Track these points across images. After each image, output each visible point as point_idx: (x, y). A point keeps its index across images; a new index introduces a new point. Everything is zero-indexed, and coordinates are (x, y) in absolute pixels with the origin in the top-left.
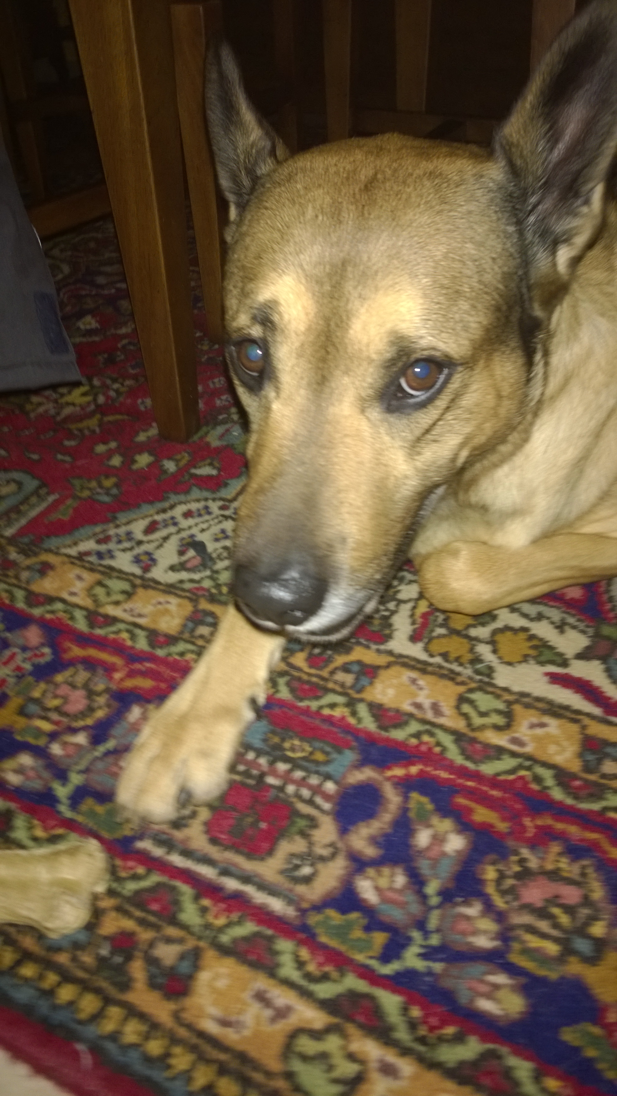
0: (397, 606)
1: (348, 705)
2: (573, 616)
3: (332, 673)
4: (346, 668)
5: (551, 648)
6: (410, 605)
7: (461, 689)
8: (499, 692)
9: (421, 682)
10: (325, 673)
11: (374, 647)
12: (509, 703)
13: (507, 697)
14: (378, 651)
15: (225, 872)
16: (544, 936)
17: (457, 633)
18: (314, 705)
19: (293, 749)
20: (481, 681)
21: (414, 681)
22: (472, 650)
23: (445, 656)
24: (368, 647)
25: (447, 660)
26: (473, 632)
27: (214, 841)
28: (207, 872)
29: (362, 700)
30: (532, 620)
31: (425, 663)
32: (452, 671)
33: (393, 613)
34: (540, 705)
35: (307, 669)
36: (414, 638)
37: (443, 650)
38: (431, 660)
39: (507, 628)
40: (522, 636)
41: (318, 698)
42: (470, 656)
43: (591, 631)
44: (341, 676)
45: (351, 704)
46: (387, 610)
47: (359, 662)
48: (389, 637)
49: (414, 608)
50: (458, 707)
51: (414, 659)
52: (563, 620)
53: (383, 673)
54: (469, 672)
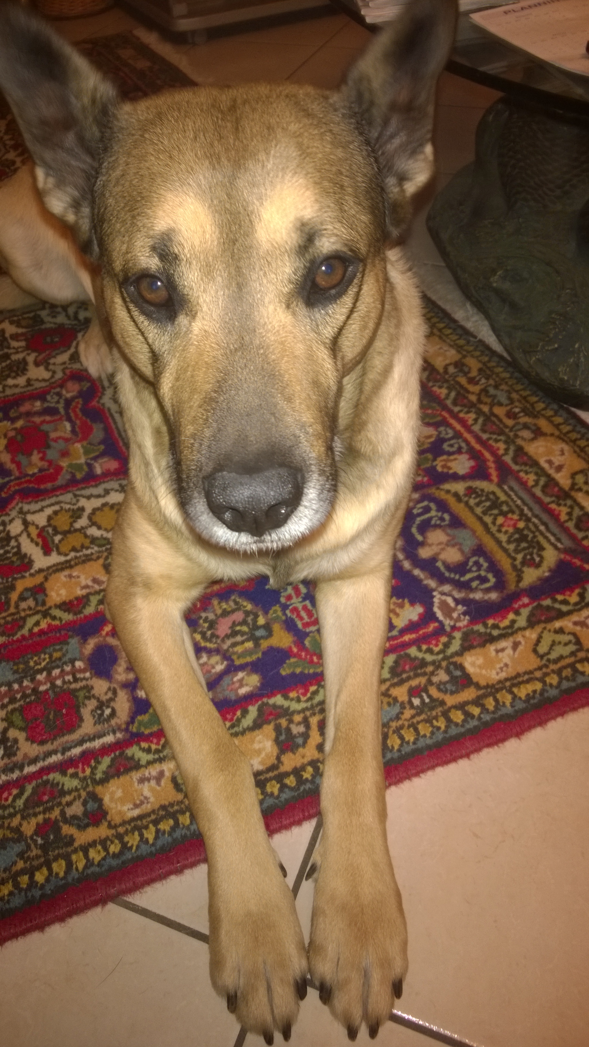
0: (17, 540)
1: (45, 616)
3: (17, 606)
4: (22, 598)
6: (24, 535)
7: (101, 561)
9: (75, 574)
10: (12, 610)
11: (27, 574)
14: (32, 575)
15: (65, 750)
16: (243, 642)
17: (69, 532)
18: (25, 631)
19: (36, 663)
21: (70, 576)
22: (86, 536)
23: (74, 549)
24: (23, 577)
25: (78, 551)
26: (77, 525)
27: (42, 743)
28: (54, 759)
29: (50, 608)
30: (104, 496)
31: (67, 562)
32: (86, 556)
33: (19, 546)
36: (47, 551)
37: (70, 547)
38: (69, 558)
39: (95, 511)
40: (106, 509)
41: (22, 627)
44: (23, 605)
45: (46, 614)
47: (26, 589)
48: (31, 562)
49: (29, 535)
51: (58, 564)
52: (121, 485)
53: (47, 585)
54: (96, 548)
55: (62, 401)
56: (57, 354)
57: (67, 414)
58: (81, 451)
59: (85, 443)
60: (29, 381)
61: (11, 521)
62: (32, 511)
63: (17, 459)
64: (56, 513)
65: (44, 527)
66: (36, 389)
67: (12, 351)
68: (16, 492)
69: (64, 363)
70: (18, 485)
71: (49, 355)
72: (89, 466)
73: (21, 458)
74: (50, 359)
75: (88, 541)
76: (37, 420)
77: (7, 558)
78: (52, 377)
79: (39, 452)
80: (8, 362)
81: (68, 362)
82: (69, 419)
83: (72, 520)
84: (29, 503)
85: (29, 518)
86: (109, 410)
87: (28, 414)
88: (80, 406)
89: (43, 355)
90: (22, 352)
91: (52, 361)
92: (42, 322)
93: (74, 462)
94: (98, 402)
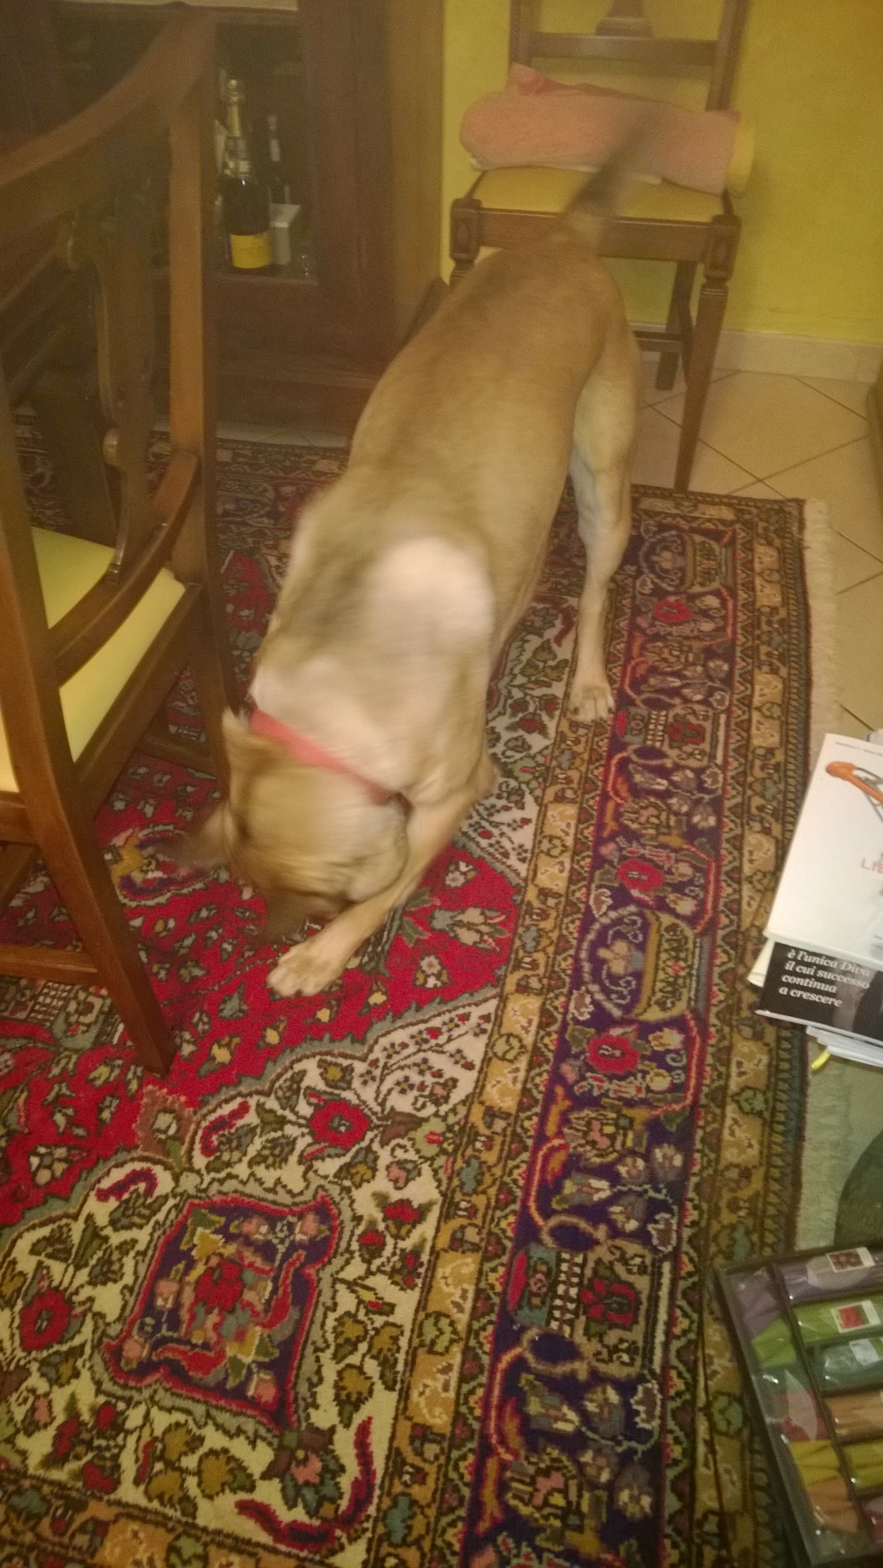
0: (125, 1439)
2: (264, 1425)
3: (73, 1536)
4: (82, 1529)
5: (244, 1469)
6: (135, 1435)
7: (171, 1537)
8: (199, 1533)
9: (142, 1535)
10: (66, 1540)
11: (106, 1498)
12: (206, 1545)
13: (205, 1538)
14: (110, 1503)
17: (172, 1466)
20: (186, 1523)
21: (135, 1535)
22: (182, 1486)
23: (160, 1497)
24: (100, 1499)
25: (162, 1503)
26: (184, 1462)
30: (231, 1437)
31: (146, 1510)
32: (165, 1516)
33: (122, 1448)
34: (229, 1542)
35: (51, 1538)
36: (137, 1482)
37: (160, 1490)
38: (150, 1506)
39: (212, 1452)
40: (222, 1459)
42: (181, 1494)
43: (276, 1441)
46: (116, 1446)
47: (93, 1520)
49: (139, 1439)
50: (167, 1559)
51: (137, 1507)
52: (256, 1432)
53: (112, 1529)
54: (178, 1514)
55: (287, 1244)
56: (329, 1156)
57: (280, 1267)
58: (257, 1342)
59: (267, 1332)
60: (278, 1181)
61: (139, 1403)
62: (162, 1404)
63: (195, 1310)
64: (178, 1425)
65: (156, 1439)
66: (274, 1202)
67: (291, 1117)
68: (168, 1362)
69: (326, 1177)
70: (174, 1350)
71: (322, 1150)
72: (250, 1373)
73: (200, 1310)
74: (316, 1159)
75: (178, 1495)
76: (249, 1256)
77: (105, 1459)
78: (301, 1193)
79: (220, 1314)
80: (279, 1133)
81: (331, 1178)
82: (275, 1280)
83: (184, 1449)
84: (166, 1390)
85: (154, 1411)
86: (319, 1294)
87: (248, 1241)
88: (298, 1265)
89: (317, 1147)
90: (300, 1126)
91: (317, 1164)
92: (349, 1087)
93: (240, 1356)
94: (318, 1271)
